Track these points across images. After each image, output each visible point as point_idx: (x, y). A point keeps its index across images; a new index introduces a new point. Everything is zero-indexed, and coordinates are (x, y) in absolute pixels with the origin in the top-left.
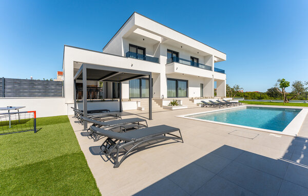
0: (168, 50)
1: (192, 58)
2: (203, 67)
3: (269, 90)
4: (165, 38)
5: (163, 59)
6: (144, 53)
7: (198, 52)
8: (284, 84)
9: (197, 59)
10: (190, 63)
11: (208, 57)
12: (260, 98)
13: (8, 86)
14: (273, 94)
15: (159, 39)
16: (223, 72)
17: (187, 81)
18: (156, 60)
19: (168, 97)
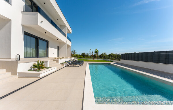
3: (82, 54)
14: (84, 56)
17: (47, 42)
19: (24, 57)
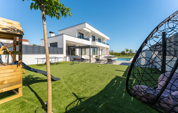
0: (92, 36)
1: (99, 39)
2: (102, 42)
4: (92, 31)
5: (91, 39)
6: (83, 36)
7: (101, 37)
8: (127, 51)
9: (100, 39)
10: (98, 41)
11: (104, 39)
12: (119, 55)
13: (41, 49)
14: (123, 54)
15: (89, 31)
16: (108, 44)
18: (88, 40)
